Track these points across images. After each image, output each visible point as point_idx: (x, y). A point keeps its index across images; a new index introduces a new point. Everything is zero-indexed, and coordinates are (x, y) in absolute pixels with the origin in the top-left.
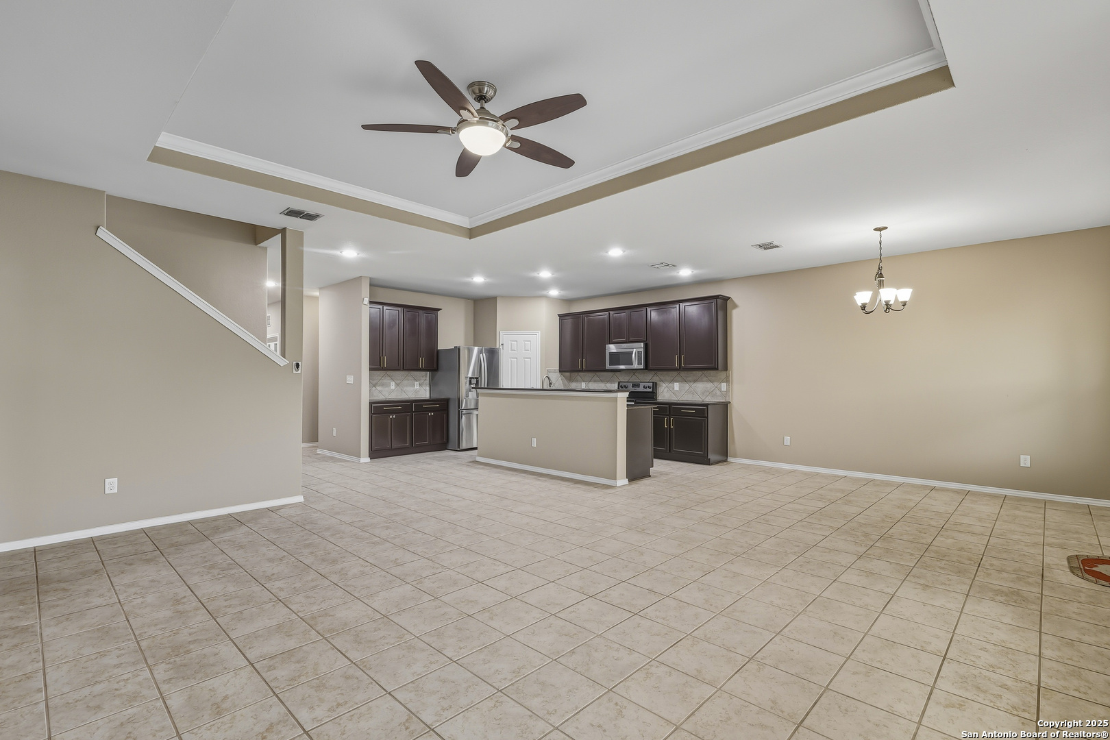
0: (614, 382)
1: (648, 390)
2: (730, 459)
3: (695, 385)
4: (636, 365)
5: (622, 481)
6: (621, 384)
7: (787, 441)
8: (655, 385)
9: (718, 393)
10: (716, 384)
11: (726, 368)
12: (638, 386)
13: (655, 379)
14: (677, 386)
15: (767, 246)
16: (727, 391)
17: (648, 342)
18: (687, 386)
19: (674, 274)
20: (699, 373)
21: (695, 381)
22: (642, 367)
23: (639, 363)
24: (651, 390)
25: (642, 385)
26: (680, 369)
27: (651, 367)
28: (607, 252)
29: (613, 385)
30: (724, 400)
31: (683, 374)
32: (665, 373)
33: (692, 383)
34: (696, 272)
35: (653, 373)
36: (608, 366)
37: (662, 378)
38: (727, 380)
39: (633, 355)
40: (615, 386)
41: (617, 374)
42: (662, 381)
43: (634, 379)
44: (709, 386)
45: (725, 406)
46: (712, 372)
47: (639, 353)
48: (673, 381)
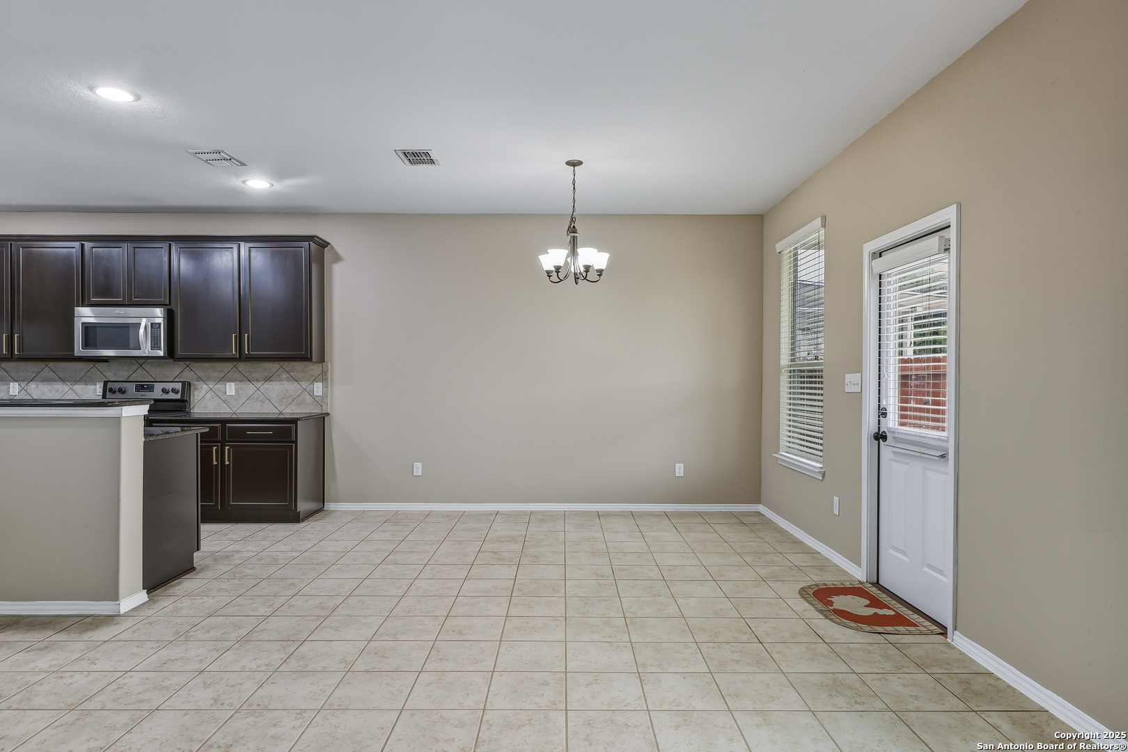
0: (93, 382)
1: (172, 396)
2: (329, 506)
3: (267, 385)
4: (146, 350)
5: (132, 598)
6: (110, 385)
7: (418, 469)
8: (187, 386)
9: (308, 399)
10: (305, 384)
11: (322, 359)
12: (151, 389)
13: (188, 376)
14: (231, 388)
15: (417, 157)
16: (325, 395)
17: (173, 307)
18: (250, 388)
19: (235, 182)
20: (273, 367)
21: (267, 379)
22: (161, 353)
23: (155, 345)
24: (178, 396)
25: (158, 387)
26: (241, 358)
27: (179, 352)
28: (91, 89)
29: (91, 387)
30: (318, 411)
31: (243, 367)
32: (207, 365)
33: (259, 384)
34: (279, 186)
35: (182, 364)
36: (79, 349)
37: (201, 374)
38: (323, 377)
39: (142, 331)
40: (94, 391)
41: (99, 365)
42: (200, 379)
43: (140, 375)
44: (291, 387)
45: (321, 421)
46: (298, 365)
47: (155, 326)
48: (224, 379)
